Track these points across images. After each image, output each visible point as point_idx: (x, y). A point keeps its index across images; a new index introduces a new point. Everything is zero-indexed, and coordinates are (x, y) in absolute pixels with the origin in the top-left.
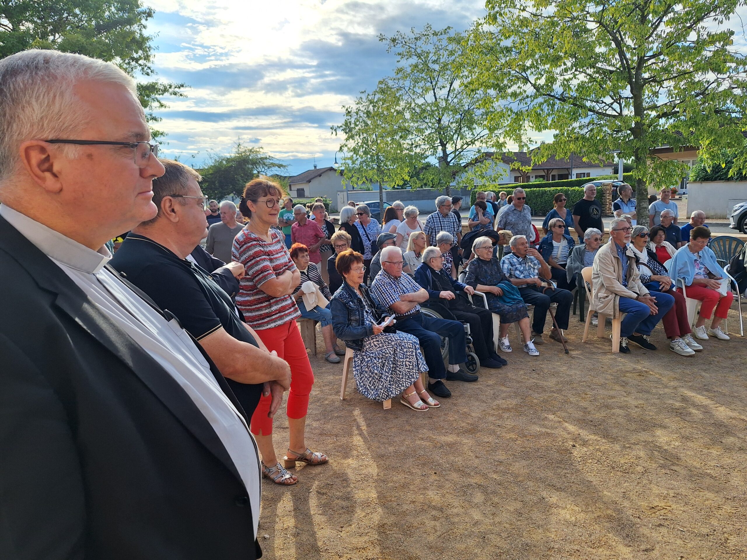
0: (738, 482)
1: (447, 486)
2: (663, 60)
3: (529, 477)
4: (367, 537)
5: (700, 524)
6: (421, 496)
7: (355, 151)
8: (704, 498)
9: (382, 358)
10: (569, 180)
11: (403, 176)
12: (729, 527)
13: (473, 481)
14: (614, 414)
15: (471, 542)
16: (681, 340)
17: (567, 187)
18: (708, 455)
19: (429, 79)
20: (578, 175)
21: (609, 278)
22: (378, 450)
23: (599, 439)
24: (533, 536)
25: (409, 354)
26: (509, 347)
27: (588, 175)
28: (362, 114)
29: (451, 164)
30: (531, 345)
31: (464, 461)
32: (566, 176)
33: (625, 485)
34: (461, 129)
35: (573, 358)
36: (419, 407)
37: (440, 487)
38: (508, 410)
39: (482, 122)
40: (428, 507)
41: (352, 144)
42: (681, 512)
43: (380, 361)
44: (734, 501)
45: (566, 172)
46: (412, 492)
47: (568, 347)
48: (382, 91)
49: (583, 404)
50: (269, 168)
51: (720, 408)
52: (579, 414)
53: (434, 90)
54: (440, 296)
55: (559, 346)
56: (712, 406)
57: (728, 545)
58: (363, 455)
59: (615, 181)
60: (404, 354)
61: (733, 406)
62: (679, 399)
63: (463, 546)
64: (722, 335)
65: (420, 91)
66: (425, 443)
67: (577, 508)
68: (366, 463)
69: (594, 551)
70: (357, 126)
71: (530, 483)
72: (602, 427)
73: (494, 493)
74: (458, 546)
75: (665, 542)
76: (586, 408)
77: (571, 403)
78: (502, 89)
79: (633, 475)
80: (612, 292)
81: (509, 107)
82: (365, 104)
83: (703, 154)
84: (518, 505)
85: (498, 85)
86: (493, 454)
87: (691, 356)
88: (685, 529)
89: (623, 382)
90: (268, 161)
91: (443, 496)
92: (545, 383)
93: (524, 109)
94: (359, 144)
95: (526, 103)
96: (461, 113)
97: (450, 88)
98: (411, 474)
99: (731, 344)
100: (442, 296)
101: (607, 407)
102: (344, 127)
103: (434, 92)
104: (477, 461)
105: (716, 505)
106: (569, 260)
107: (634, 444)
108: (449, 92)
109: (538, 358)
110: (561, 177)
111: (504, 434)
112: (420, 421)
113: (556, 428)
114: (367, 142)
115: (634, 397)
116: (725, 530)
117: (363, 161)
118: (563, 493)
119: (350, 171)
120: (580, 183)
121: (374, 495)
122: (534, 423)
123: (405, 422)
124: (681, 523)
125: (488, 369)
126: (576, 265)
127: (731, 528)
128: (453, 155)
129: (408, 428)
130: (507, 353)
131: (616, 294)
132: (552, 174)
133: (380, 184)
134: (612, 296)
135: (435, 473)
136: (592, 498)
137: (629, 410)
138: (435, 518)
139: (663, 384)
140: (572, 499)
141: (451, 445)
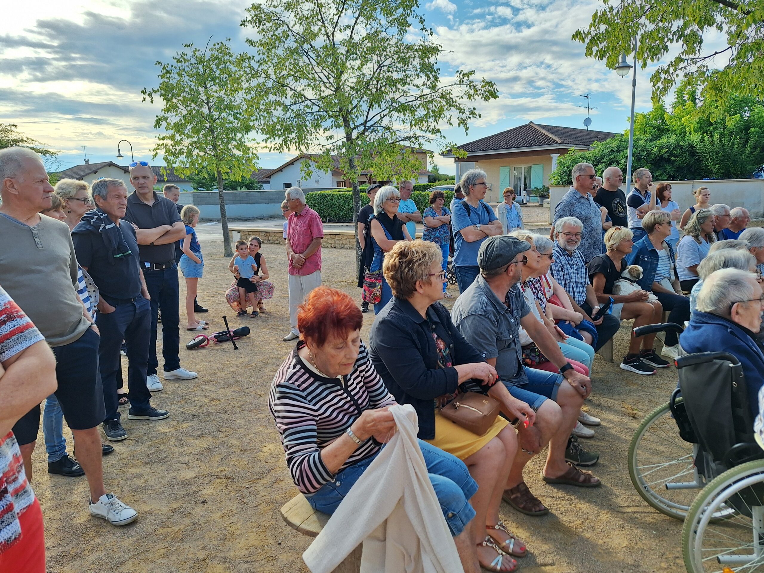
102: (163, 91)
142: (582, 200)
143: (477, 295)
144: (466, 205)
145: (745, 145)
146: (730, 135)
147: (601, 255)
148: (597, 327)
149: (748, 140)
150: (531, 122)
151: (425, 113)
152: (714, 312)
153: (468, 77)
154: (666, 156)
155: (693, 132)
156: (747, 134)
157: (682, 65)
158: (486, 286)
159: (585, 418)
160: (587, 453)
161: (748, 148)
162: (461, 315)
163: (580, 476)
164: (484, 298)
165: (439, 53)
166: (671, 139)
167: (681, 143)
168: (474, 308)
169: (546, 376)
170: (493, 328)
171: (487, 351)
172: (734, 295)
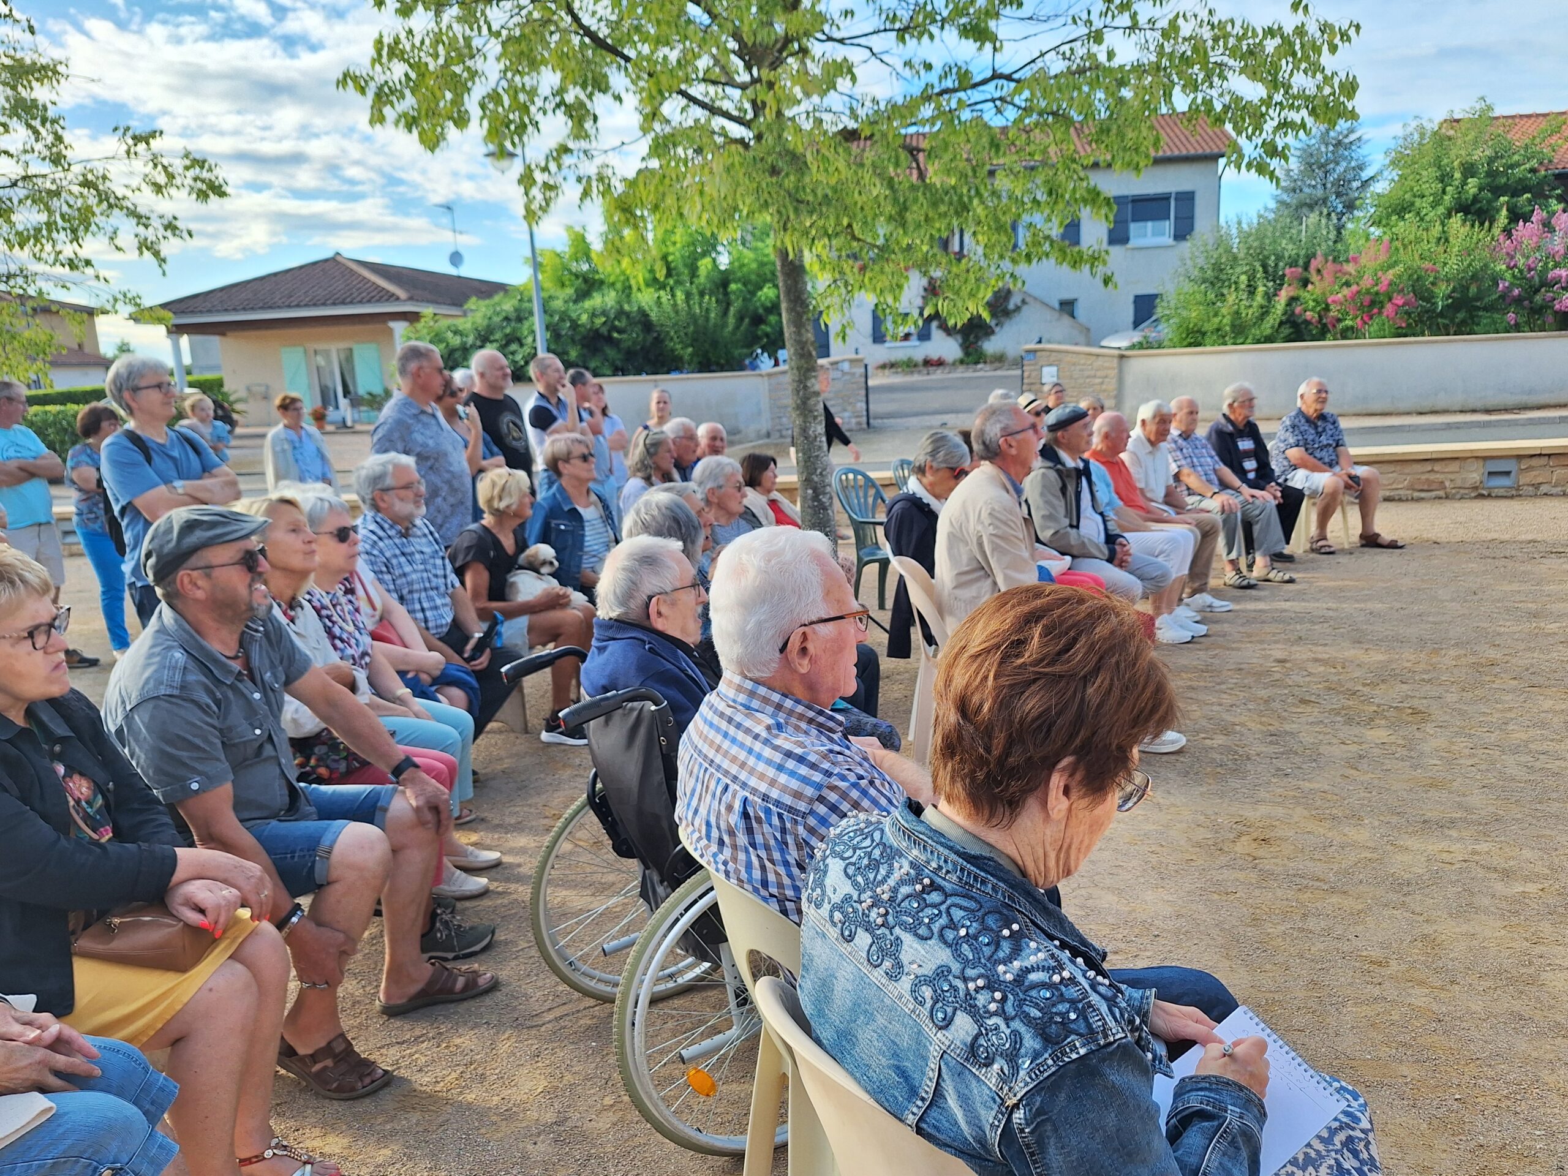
142: (424, 418)
143: (158, 649)
144: (134, 438)
145: (725, 313)
146: (702, 294)
147: (473, 526)
148: (478, 674)
149: (728, 304)
150: (338, 254)
151: (43, 217)
152: (623, 618)
153: (148, 143)
154: (604, 331)
155: (643, 287)
156: (726, 294)
157: (567, 160)
158: (180, 626)
159: (471, 859)
160: (471, 928)
161: (731, 321)
162: (123, 702)
163: (455, 981)
164: (178, 655)
165: (62, 80)
166: (604, 300)
167: (626, 307)
168: (152, 682)
169: (358, 794)
170: (209, 720)
171: (200, 773)
172: (651, 584)
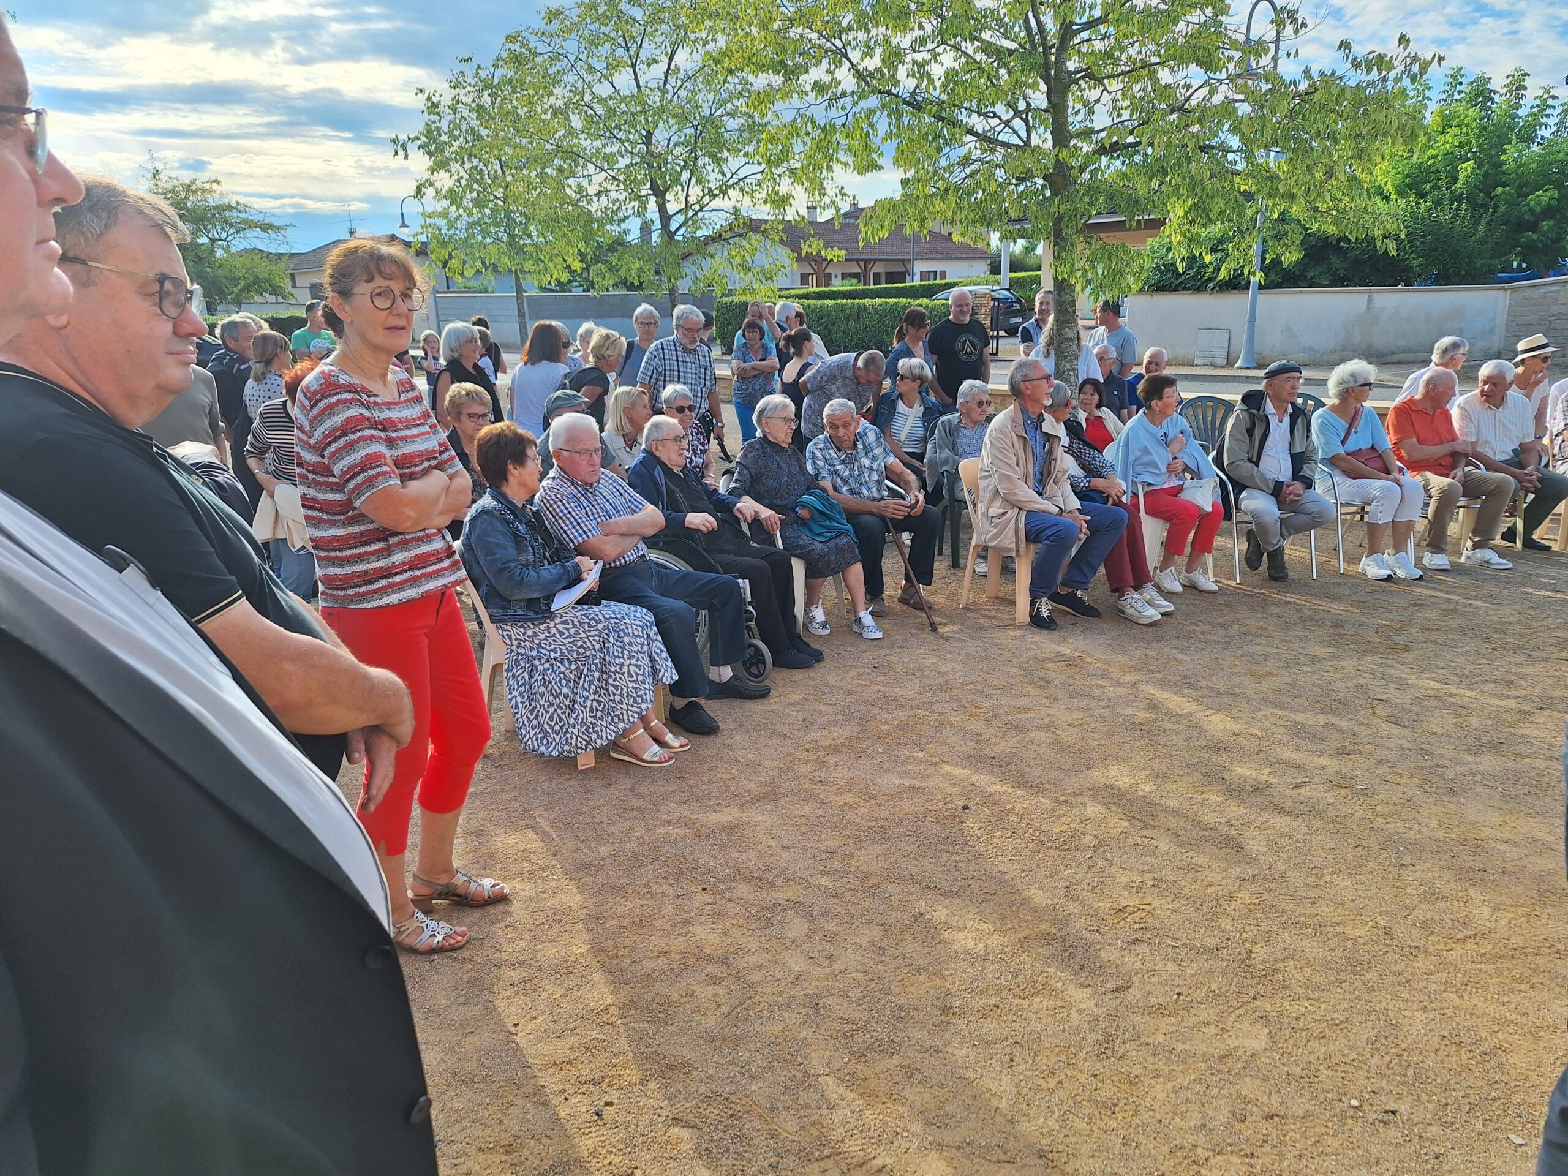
0: (1259, 848)
1: (732, 912)
2: (1106, 36)
3: (889, 876)
4: (574, 1039)
5: (1202, 931)
6: (681, 939)
7: (453, 197)
8: (1205, 883)
9: (577, 659)
10: (908, 284)
11: (570, 260)
12: (1252, 931)
13: (780, 896)
14: (1031, 742)
15: (791, 1018)
16: (1135, 595)
17: (908, 297)
18: (1202, 803)
19: (621, 40)
20: (924, 275)
21: (1008, 477)
22: (576, 855)
23: (1010, 790)
24: (911, 989)
25: (635, 649)
26: (824, 625)
27: (943, 275)
28: (465, 113)
29: (679, 238)
30: (867, 619)
31: (759, 858)
32: (901, 277)
33: (1066, 872)
34: (696, 159)
35: (947, 639)
36: (656, 759)
37: (717, 916)
38: (835, 749)
39: (740, 146)
40: (698, 960)
41: (445, 182)
42: (1169, 912)
43: (573, 667)
44: (1254, 882)
45: (900, 269)
46: (659, 933)
47: (937, 619)
48: (517, 60)
49: (977, 726)
50: (238, 232)
51: (1214, 717)
52: (968, 747)
53: (634, 66)
54: (686, 524)
55: (917, 617)
56: (1201, 714)
57: (1253, 962)
58: (541, 869)
59: (996, 288)
60: (623, 648)
61: (1235, 712)
62: (1142, 705)
63: (778, 1028)
64: (1208, 582)
65: (601, 66)
66: (676, 831)
67: (985, 926)
68: (553, 885)
69: (1026, 1003)
70: (456, 139)
71: (893, 888)
72: (1013, 768)
73: (827, 914)
74: (765, 1029)
75: (1148, 971)
76: (981, 734)
77: (952, 725)
78: (792, 72)
79: (1078, 854)
80: (1013, 505)
81: (809, 114)
82: (472, 89)
83: (1172, 233)
84: (876, 933)
85: (782, 63)
86: (816, 838)
87: (1153, 624)
88: (1179, 943)
89: (1042, 679)
90: (235, 213)
91: (726, 933)
92: (900, 692)
93: (839, 122)
94: (463, 182)
95: (843, 108)
96: (696, 123)
97: (669, 64)
98: (654, 896)
99: (1221, 600)
100: (691, 523)
101: (1019, 728)
102: (424, 139)
103: (634, 71)
104: (786, 855)
105: (1226, 892)
106: (929, 447)
107: (1074, 794)
108: (667, 74)
109: (882, 643)
110: (892, 277)
111: (833, 797)
112: (660, 788)
113: (930, 776)
114: (482, 178)
115: (1064, 707)
116: (1244, 935)
117: (474, 223)
118: (957, 901)
119: (443, 244)
120: (929, 292)
121: (579, 948)
122: (888, 771)
123: (628, 792)
124: (1170, 934)
125: (787, 671)
126: (944, 456)
127: (1255, 932)
128: (680, 218)
129: (636, 803)
130: (820, 636)
131: (1020, 509)
132: (875, 270)
133: (517, 279)
134: (1012, 513)
135: (704, 889)
136: (1011, 904)
137: (1057, 732)
138: (714, 980)
139: (1112, 679)
140: (973, 909)
141: (730, 829)
156: (1489, 199)
